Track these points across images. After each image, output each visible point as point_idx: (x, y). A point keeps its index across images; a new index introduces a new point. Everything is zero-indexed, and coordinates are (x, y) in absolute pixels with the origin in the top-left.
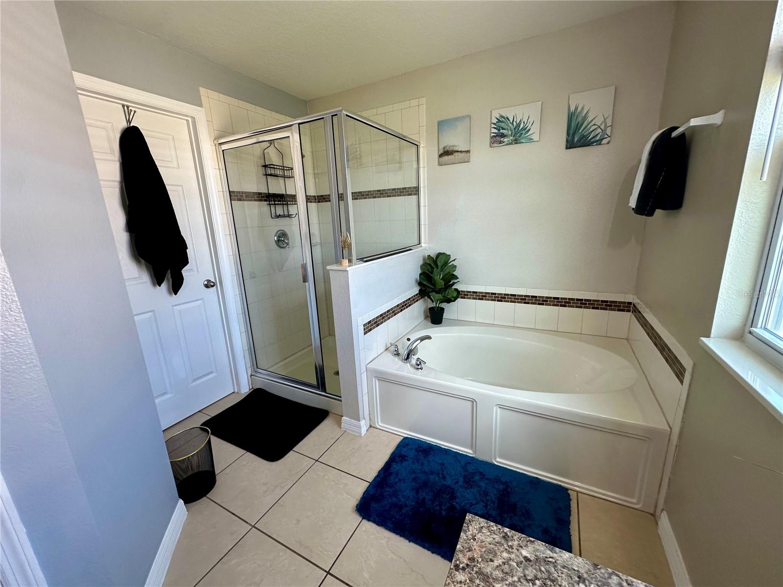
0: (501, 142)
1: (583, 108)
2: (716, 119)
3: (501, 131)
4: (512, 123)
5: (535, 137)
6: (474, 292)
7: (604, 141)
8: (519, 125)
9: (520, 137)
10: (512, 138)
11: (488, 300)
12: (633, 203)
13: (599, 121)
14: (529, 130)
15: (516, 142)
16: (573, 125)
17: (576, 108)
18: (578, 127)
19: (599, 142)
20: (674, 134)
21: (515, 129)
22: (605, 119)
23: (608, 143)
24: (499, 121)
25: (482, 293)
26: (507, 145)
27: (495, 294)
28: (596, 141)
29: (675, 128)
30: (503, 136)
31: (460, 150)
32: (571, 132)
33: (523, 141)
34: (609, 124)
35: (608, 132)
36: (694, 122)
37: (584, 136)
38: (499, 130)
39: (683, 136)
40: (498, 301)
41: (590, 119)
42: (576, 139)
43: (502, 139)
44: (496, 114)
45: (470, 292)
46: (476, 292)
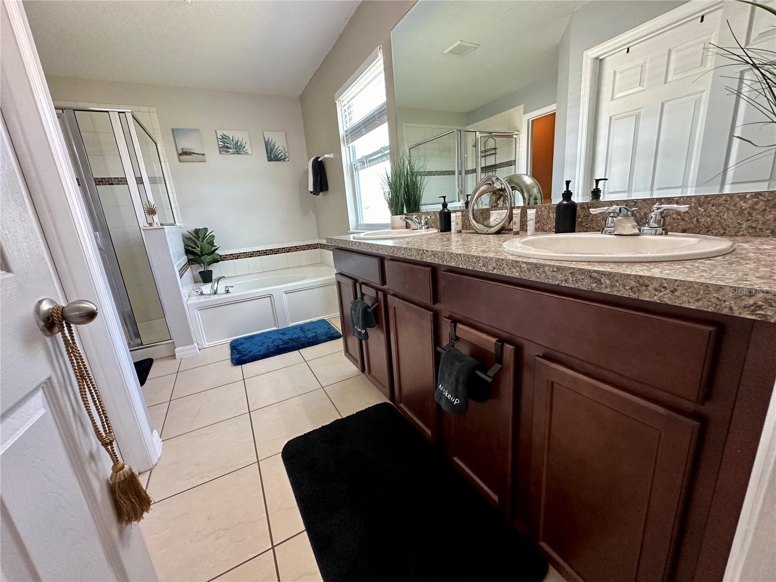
0: (227, 152)
1: (272, 140)
2: (331, 156)
3: (226, 144)
4: (233, 141)
5: (249, 152)
6: (230, 255)
7: (286, 160)
8: (237, 143)
9: (239, 150)
10: (234, 150)
11: (242, 258)
12: (311, 189)
13: (281, 149)
14: (244, 147)
15: (238, 153)
16: (269, 149)
17: (268, 140)
18: (272, 150)
19: (284, 160)
20: (319, 160)
21: (235, 144)
22: (284, 148)
23: (288, 161)
24: (223, 138)
25: (237, 254)
26: (232, 154)
27: (246, 253)
28: (282, 159)
29: (319, 158)
30: (228, 147)
31: (197, 153)
32: (269, 152)
33: (242, 153)
34: (286, 151)
35: (287, 154)
36: (326, 156)
37: (276, 156)
38: (224, 144)
39: (321, 161)
40: (249, 257)
41: (277, 147)
42: (272, 157)
43: (228, 150)
44: (220, 133)
45: (228, 255)
46: (232, 254)
